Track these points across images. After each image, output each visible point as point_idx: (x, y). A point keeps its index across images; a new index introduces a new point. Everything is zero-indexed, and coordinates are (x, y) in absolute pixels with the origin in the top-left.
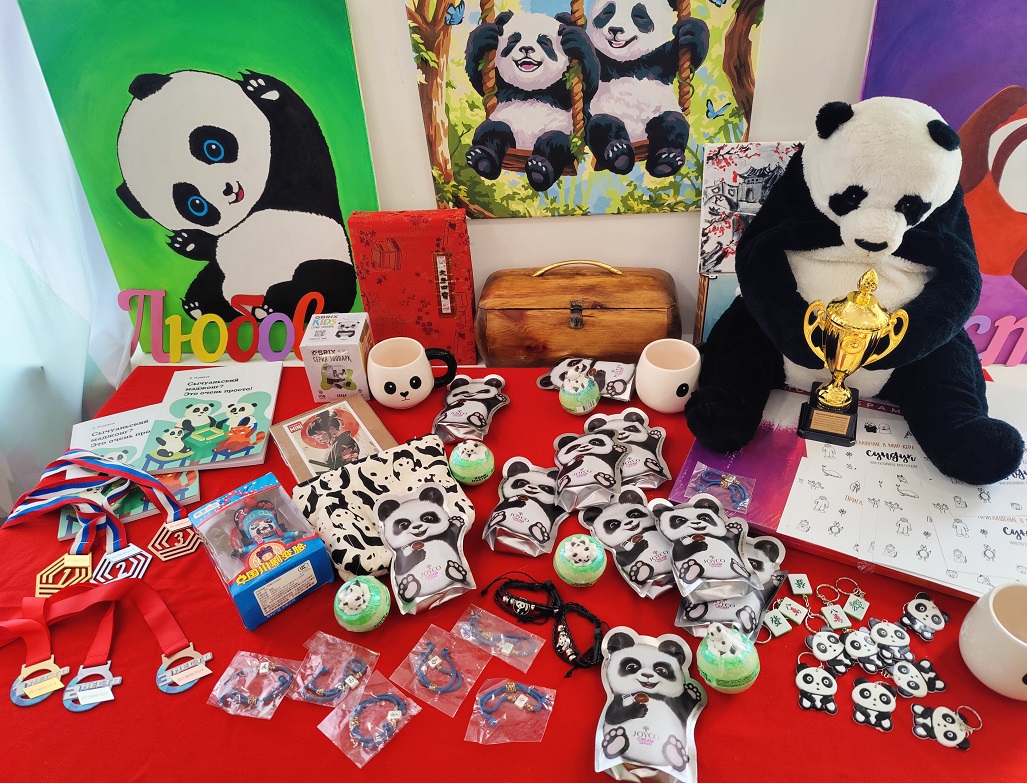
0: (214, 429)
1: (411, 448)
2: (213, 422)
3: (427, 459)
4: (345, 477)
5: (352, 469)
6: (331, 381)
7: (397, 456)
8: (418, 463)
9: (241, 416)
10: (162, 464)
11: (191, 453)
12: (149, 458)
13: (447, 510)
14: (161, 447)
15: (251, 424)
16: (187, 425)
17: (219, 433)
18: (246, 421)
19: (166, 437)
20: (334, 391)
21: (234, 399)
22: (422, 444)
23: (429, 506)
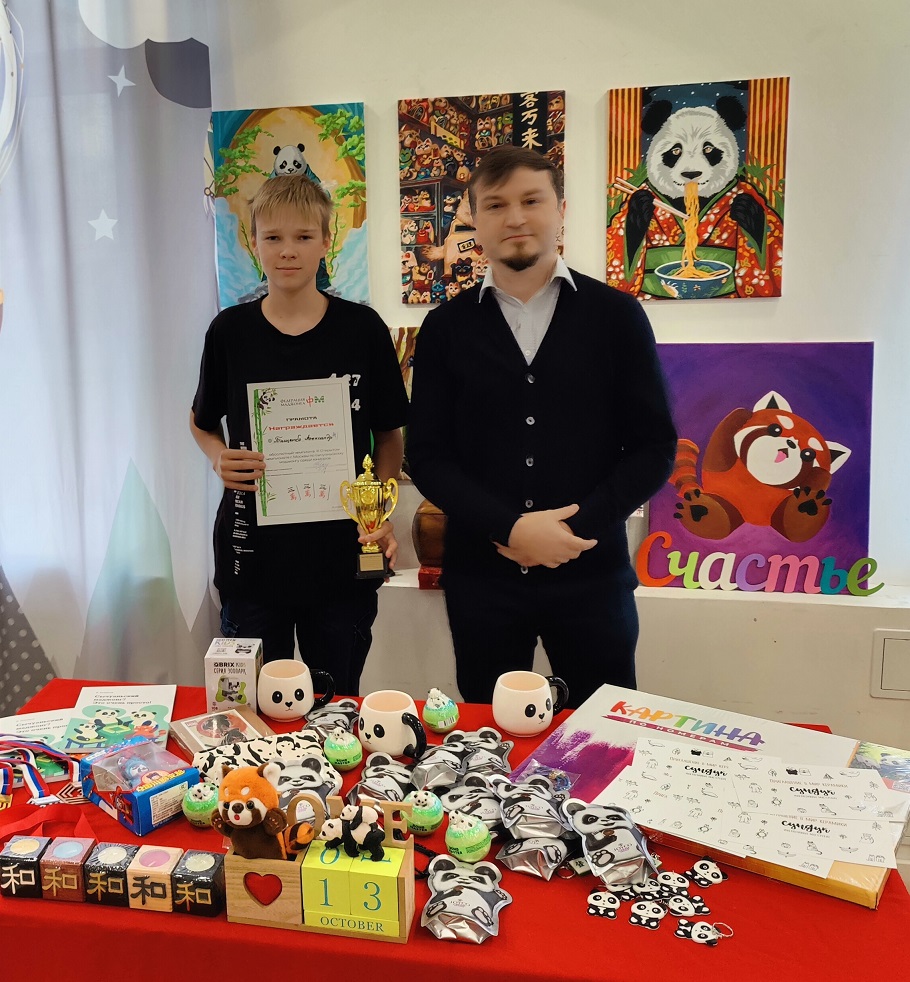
0: (121, 726)
1: (293, 735)
2: (120, 722)
3: (305, 743)
4: (237, 750)
5: (243, 746)
6: (225, 694)
7: (280, 740)
8: (298, 745)
9: (145, 719)
10: (81, 745)
11: (105, 740)
12: (70, 741)
13: (322, 777)
14: (79, 735)
15: (153, 725)
16: (98, 722)
17: (126, 729)
18: (148, 723)
19: (81, 728)
20: (227, 702)
21: (137, 709)
22: (302, 734)
23: (308, 772)
